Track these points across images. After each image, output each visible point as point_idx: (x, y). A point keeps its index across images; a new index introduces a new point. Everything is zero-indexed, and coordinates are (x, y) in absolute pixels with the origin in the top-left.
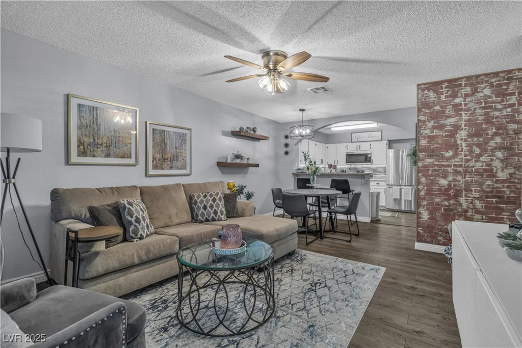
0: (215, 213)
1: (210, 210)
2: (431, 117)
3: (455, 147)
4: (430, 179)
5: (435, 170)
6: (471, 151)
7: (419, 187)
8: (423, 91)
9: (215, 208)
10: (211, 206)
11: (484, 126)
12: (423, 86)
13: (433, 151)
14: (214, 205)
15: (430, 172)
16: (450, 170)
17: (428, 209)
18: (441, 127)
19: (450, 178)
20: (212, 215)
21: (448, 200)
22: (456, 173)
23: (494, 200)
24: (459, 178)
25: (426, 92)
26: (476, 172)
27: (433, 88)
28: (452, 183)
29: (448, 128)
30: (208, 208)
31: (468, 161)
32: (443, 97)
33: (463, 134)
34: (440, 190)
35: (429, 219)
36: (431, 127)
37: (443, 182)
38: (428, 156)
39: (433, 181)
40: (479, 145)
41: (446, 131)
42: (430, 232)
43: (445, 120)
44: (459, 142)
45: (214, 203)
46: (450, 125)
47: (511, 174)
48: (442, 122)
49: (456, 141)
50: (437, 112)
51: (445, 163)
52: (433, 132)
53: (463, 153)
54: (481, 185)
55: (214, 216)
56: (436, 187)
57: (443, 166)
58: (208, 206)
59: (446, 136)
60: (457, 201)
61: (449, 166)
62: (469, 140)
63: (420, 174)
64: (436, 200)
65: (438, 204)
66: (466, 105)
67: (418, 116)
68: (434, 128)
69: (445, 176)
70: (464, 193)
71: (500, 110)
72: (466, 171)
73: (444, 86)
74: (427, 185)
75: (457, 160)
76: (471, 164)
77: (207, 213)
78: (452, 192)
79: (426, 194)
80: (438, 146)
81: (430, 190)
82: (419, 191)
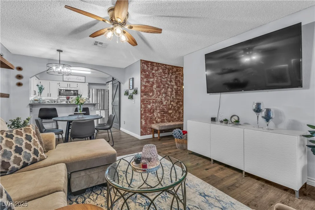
0: (36, 152)
1: (28, 151)
2: (145, 77)
3: (153, 91)
4: (145, 106)
5: (147, 101)
6: (157, 94)
7: (141, 109)
8: (143, 63)
9: (33, 147)
10: (28, 147)
11: (160, 84)
12: (142, 61)
13: (146, 92)
14: (31, 144)
15: (145, 102)
16: (151, 101)
17: (144, 120)
18: (148, 82)
19: (151, 105)
20: (33, 156)
21: (151, 114)
22: (153, 102)
23: (163, 113)
24: (154, 104)
25: (144, 64)
26: (159, 102)
27: (146, 63)
28: (152, 107)
29: (151, 83)
30: (25, 150)
31: (156, 97)
32: (149, 68)
33: (155, 86)
34: (148, 110)
35: (145, 124)
36: (145, 81)
37: (149, 106)
38: (144, 95)
39: (146, 106)
40: (159, 91)
41: (150, 84)
42: (145, 130)
43: (150, 79)
44: (154, 89)
45: (31, 141)
46: (151, 82)
47: (166, 103)
48: (149, 80)
49: (153, 89)
50: (147, 75)
51: (150, 98)
52: (146, 84)
53: (155, 94)
54: (159, 107)
55: (35, 157)
56: (147, 109)
57: (149, 99)
58: (23, 147)
59: (150, 86)
60: (153, 114)
61: (151, 99)
62: (157, 89)
63: (142, 103)
64: (147, 115)
65: (148, 117)
66: (156, 74)
67: (141, 75)
68: (146, 82)
69: (150, 104)
70: (155, 111)
71: (164, 79)
72: (156, 102)
73: (150, 64)
74: (144, 108)
75: (153, 97)
76: (157, 99)
77: (24, 157)
78: (152, 111)
79: (144, 112)
80: (148, 90)
81: (145, 110)
82: (141, 111)
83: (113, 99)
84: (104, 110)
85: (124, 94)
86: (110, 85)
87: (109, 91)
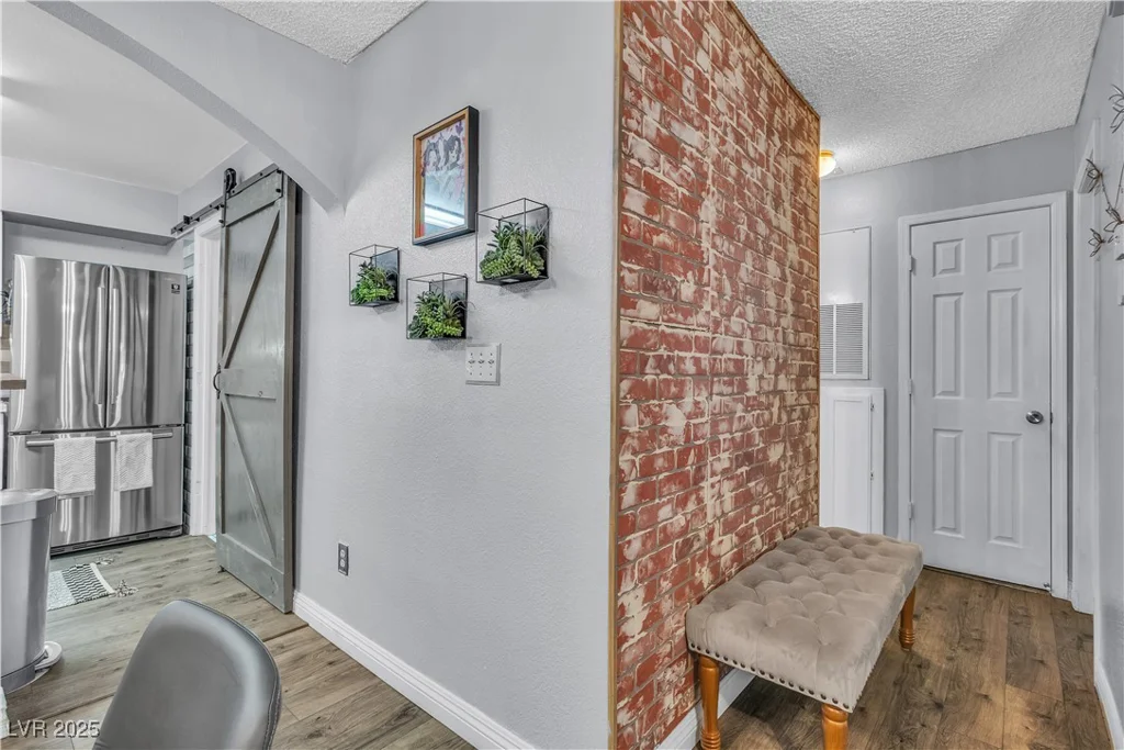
4: (647, 412)
5: (660, 364)
6: (720, 290)
7: (621, 461)
15: (649, 375)
16: (690, 367)
17: (642, 578)
19: (688, 401)
21: (684, 502)
22: (699, 373)
24: (702, 398)
26: (727, 372)
28: (692, 423)
31: (716, 325)
34: (669, 459)
37: (676, 421)
38: (646, 286)
39: (655, 420)
44: (704, 243)
49: (699, 234)
51: (682, 332)
53: (710, 292)
56: (660, 450)
57: (678, 343)
60: (698, 500)
61: (688, 345)
62: (718, 241)
63: (624, 385)
64: (662, 514)
65: (665, 534)
69: (678, 398)
70: (709, 459)
72: (713, 370)
74: (641, 443)
75: (700, 318)
78: (690, 465)
79: (640, 495)
81: (647, 469)
82: (619, 480)
83: (230, 346)
84: (149, 425)
85: (347, 297)
86: (206, 241)
87: (190, 287)
